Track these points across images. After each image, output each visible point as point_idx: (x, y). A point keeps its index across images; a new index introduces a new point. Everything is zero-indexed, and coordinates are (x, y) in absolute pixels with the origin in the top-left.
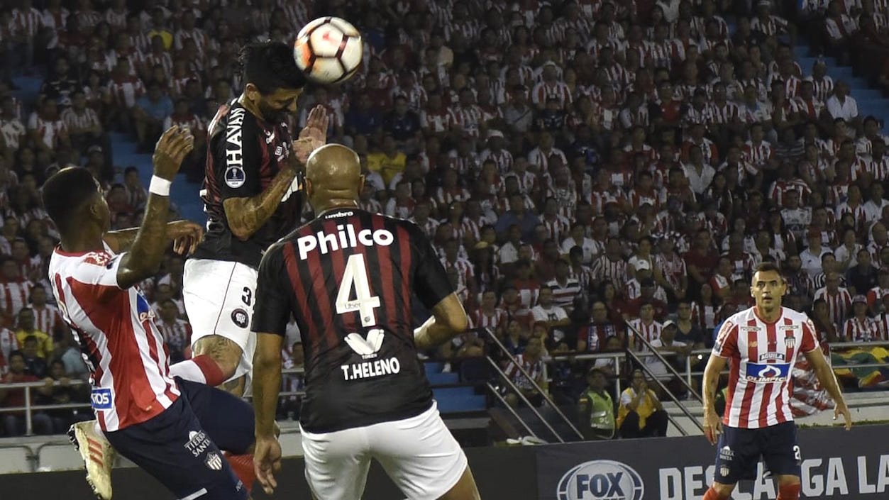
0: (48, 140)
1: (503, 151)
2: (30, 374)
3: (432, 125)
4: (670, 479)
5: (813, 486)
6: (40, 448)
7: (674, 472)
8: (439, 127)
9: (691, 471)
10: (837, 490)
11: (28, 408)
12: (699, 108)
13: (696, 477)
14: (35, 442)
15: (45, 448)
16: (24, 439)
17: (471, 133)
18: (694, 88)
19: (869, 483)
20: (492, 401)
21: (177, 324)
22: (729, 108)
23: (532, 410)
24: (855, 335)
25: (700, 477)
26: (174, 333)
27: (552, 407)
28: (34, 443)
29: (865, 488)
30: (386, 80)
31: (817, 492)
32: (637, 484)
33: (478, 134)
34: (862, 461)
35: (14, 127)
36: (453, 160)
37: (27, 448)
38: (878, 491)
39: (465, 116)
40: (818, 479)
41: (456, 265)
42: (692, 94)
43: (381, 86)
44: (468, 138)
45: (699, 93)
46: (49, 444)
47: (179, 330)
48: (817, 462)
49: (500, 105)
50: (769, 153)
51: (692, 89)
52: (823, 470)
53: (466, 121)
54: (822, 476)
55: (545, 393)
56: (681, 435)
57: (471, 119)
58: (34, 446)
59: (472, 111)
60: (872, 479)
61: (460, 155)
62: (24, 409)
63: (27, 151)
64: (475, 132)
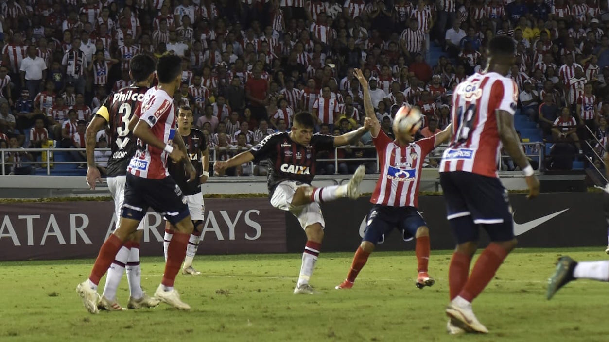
1: (599, 29)
3: (558, 13)
6: (342, 181)
8: (561, 15)
11: (336, 159)
14: (339, 178)
16: (334, 176)
17: (581, 19)
33: (585, 19)
36: (571, 33)
37: (335, 181)
39: (578, 10)
44: (579, 23)
53: (579, 12)
57: (582, 11)
58: (339, 180)
59: (582, 7)
61: (575, 31)
62: (333, 160)
64: (583, 19)
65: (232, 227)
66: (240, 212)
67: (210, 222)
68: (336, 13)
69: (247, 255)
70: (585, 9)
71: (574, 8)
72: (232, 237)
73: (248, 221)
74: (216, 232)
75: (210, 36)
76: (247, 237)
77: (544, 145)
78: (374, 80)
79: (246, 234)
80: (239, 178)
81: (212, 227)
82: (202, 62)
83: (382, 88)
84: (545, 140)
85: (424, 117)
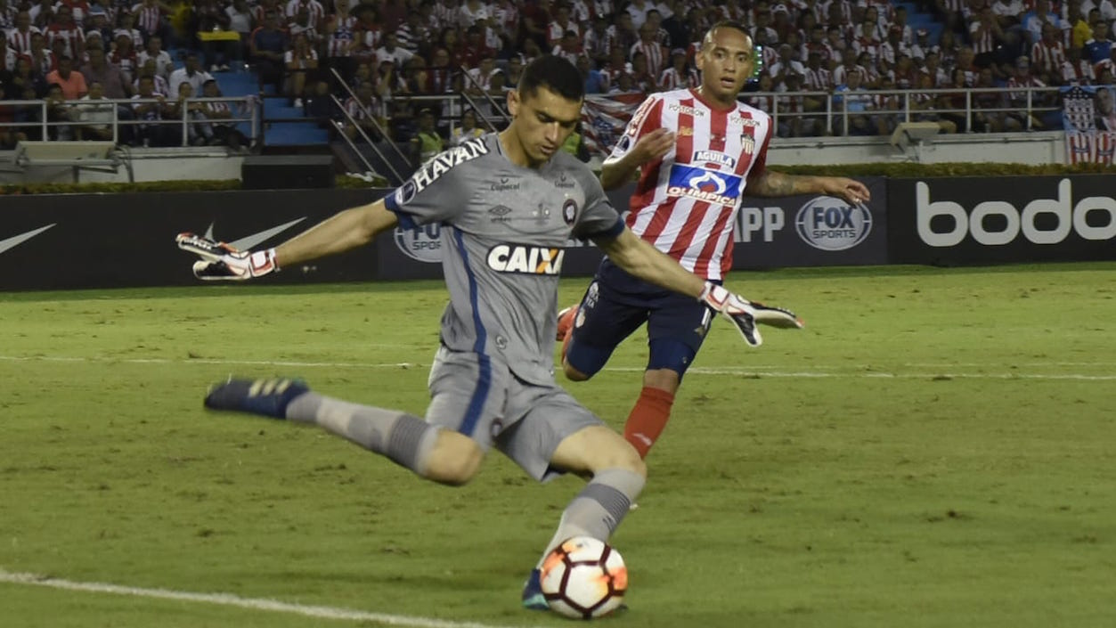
20: (335, 135)
23: (371, 147)
27: (389, 143)
41: (309, 6)
55: (384, 131)
77: (261, 102)
84: (262, 93)
85: (50, 54)
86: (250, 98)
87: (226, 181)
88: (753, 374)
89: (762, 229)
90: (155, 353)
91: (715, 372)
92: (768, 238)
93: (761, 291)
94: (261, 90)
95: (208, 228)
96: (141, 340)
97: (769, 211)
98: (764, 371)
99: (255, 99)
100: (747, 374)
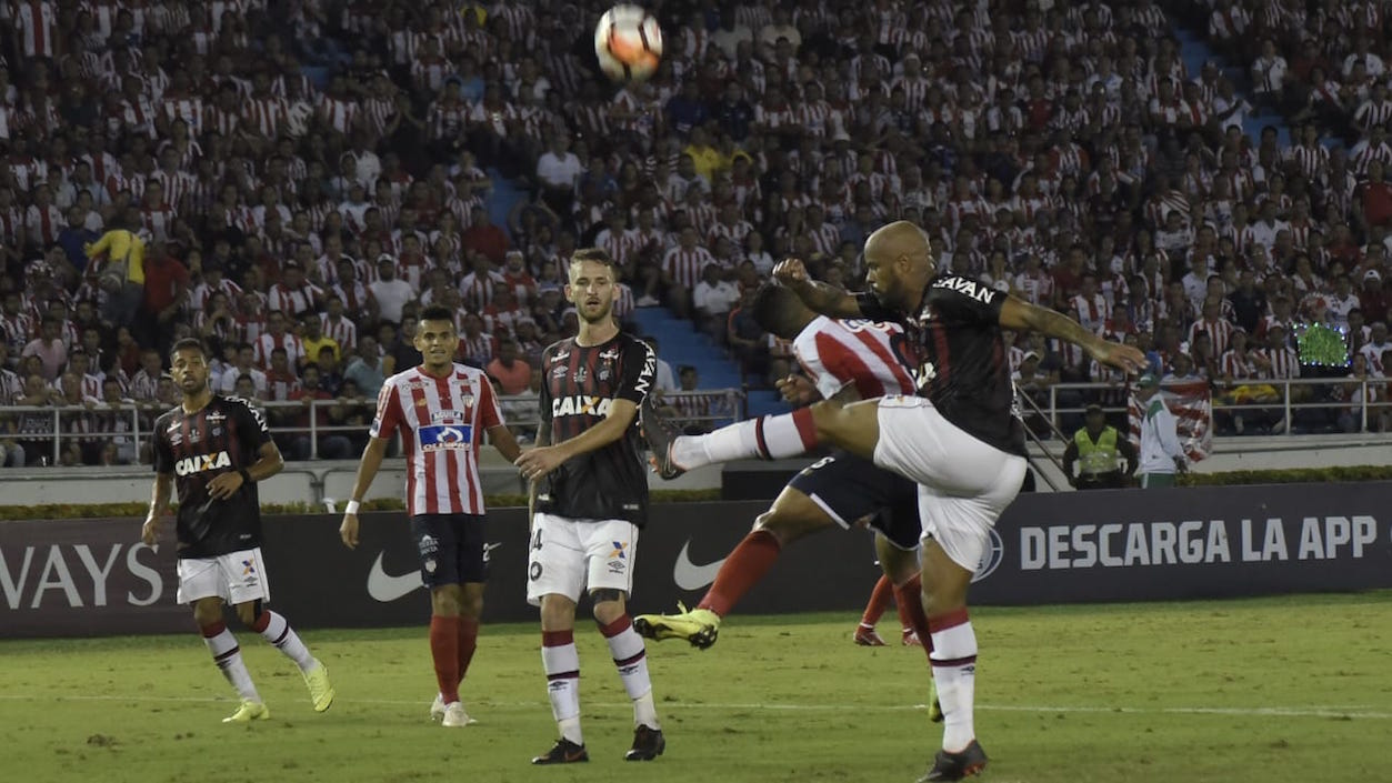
0: (339, 124)
2: (322, 390)
3: (768, 121)
4: (1033, 540)
5: (1191, 551)
6: (327, 473)
7: (1038, 532)
8: (775, 124)
9: (1055, 532)
10: (1218, 557)
11: (314, 429)
12: (1072, 110)
13: (1062, 539)
15: (330, 473)
16: (309, 463)
17: (817, 133)
18: (1067, 87)
19: (1254, 549)
21: (482, 338)
22: (1109, 111)
24: (1236, 372)
25: (1067, 539)
26: (477, 349)
28: (319, 467)
29: (1249, 555)
30: (726, 69)
31: (1196, 558)
32: (996, 544)
33: (824, 132)
34: (1247, 525)
35: (301, 108)
36: (794, 161)
37: (311, 474)
38: (1264, 559)
39: (810, 113)
40: (1197, 544)
42: (1063, 94)
43: (720, 76)
44: (811, 136)
45: (1072, 92)
46: (337, 470)
47: (484, 345)
48: (1197, 525)
49: (854, 102)
50: (1146, 157)
51: (1064, 88)
52: (1202, 534)
53: (811, 118)
54: (1201, 541)
56: (1052, 491)
57: (814, 116)
58: (318, 472)
59: (818, 108)
60: (1258, 545)
61: (802, 156)
62: (307, 429)
63: (317, 137)
64: (820, 132)
65: (99, 578)
66: (116, 548)
67: (53, 569)
68: (304, 116)
69: (134, 638)
70: (823, 112)
71: (802, 111)
72: (100, 598)
73: (135, 567)
74: (67, 590)
75: (36, 169)
76: (132, 599)
77: (744, 395)
78: (388, 261)
79: (130, 594)
80: (108, 469)
81: (59, 580)
82: (18, 226)
83: (405, 278)
84: (745, 385)
85: (491, 340)
86: (730, 391)
87: (704, 491)
88: (1342, 715)
89: (1350, 543)
90: (621, 696)
91: (1297, 713)
92: (1358, 553)
93: (1349, 617)
94: (744, 381)
95: (682, 548)
96: (605, 681)
97: (1358, 521)
98: (1354, 711)
99: (736, 394)
100: (1336, 715)
